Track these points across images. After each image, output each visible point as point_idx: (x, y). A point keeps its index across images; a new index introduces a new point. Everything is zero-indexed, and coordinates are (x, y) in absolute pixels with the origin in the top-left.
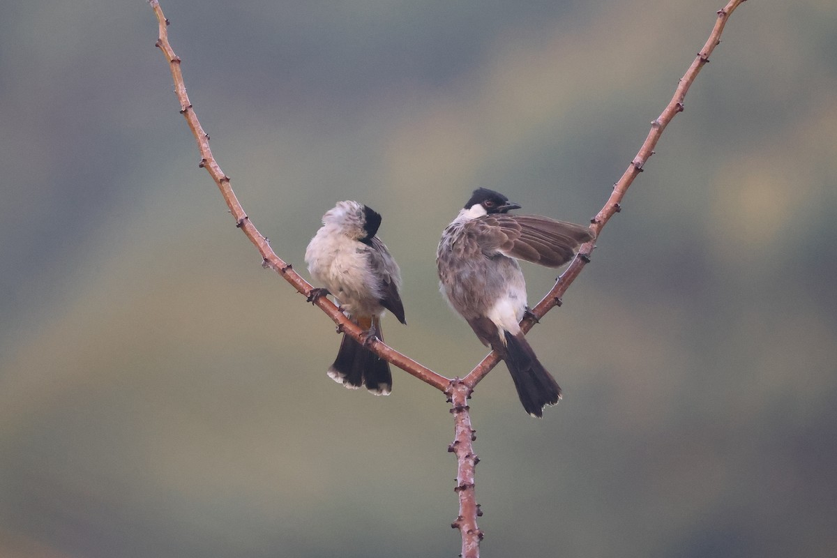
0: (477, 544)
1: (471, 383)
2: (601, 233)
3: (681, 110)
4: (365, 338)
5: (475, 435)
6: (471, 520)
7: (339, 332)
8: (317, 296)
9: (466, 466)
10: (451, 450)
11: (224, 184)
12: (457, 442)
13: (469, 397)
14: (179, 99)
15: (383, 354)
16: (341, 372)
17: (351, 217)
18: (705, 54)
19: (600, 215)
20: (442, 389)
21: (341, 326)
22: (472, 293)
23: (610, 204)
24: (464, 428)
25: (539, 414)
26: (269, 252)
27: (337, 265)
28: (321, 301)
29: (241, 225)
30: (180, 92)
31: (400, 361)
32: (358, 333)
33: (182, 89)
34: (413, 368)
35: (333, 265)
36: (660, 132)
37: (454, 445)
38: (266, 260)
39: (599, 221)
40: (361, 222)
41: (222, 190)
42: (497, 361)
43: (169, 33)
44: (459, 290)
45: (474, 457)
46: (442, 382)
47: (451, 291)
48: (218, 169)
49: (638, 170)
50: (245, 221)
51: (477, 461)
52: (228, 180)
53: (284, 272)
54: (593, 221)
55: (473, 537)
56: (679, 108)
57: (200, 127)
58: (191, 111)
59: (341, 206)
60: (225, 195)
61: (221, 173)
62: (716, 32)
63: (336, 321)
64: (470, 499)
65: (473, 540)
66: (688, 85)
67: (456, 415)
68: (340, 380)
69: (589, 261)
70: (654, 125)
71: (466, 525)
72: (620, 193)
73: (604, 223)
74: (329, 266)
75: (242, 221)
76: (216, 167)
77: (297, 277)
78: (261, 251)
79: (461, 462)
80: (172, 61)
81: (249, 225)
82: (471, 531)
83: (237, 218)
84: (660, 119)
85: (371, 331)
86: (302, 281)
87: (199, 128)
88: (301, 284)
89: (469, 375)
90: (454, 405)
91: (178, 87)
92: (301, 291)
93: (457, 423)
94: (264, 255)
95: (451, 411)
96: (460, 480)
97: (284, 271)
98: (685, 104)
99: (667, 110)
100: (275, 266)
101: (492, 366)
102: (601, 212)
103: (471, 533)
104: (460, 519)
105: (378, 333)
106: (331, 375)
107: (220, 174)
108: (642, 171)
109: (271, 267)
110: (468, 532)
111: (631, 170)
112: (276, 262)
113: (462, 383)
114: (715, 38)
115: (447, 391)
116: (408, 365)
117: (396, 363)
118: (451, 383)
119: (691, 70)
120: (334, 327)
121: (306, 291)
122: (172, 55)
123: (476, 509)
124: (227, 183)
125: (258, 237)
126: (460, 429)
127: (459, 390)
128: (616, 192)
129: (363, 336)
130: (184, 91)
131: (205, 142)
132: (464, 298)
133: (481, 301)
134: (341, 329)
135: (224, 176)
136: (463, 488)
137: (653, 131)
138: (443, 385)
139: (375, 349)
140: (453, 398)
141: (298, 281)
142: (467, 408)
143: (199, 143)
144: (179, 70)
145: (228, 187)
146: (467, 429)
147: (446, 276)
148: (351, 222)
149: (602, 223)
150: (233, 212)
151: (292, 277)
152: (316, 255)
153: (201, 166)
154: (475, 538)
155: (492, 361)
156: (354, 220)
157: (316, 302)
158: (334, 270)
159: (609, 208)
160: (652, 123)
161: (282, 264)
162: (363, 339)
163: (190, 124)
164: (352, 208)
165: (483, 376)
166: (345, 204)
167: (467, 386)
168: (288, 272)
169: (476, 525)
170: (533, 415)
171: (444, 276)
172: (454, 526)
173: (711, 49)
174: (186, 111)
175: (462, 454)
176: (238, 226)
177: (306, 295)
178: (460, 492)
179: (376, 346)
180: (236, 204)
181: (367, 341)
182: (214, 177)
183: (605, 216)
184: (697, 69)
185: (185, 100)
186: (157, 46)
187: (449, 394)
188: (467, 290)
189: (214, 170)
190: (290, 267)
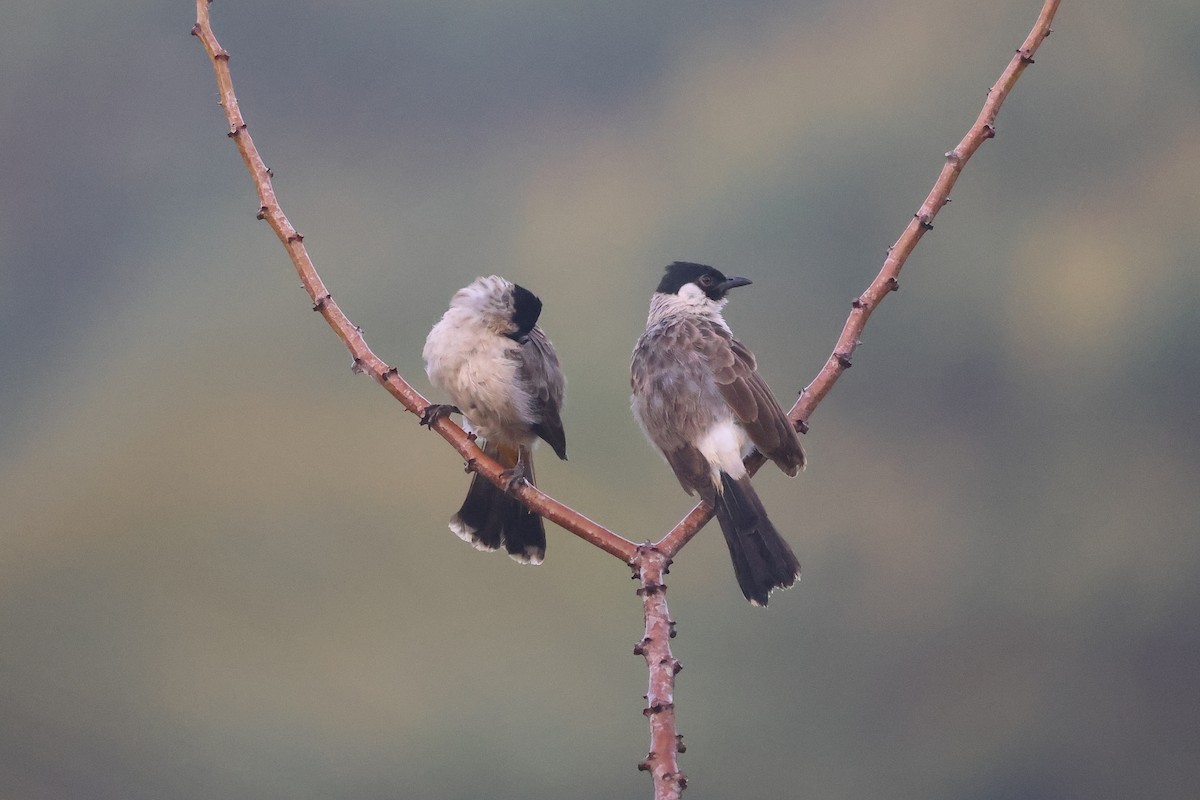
0: (677, 796)
1: (669, 549)
2: (869, 322)
3: (991, 135)
4: (509, 481)
5: (675, 629)
6: (667, 758)
7: (469, 470)
8: (435, 416)
9: (661, 677)
10: (638, 651)
11: (295, 245)
12: (647, 640)
13: (667, 572)
14: (226, 114)
15: (536, 505)
16: (469, 525)
17: (493, 301)
18: (1028, 51)
19: (867, 295)
20: (626, 559)
21: (471, 462)
22: (677, 408)
23: (882, 278)
24: (659, 619)
25: (763, 600)
26: (363, 349)
27: (471, 371)
28: (442, 424)
29: (320, 307)
30: (228, 104)
31: (562, 515)
32: (497, 473)
33: (231, 101)
34: (581, 526)
35: (463, 370)
36: (958, 169)
37: (644, 644)
38: (357, 360)
39: (865, 305)
40: (508, 311)
41: (292, 254)
42: (709, 517)
43: (212, 16)
44: (658, 402)
45: (674, 662)
46: (625, 548)
47: (646, 406)
48: (286, 222)
49: (925, 226)
50: (326, 301)
51: (677, 669)
52: (300, 239)
53: (386, 379)
54: (856, 305)
55: (672, 785)
56: (988, 133)
57: (259, 158)
58: (244, 133)
59: (483, 284)
60: (296, 263)
61: (291, 227)
62: (1045, 17)
63: (464, 454)
64: (667, 726)
65: (672, 789)
66: (1002, 96)
67: (645, 598)
68: (467, 537)
69: (850, 365)
70: (950, 158)
71: (661, 766)
72: (898, 262)
73: (874, 307)
74: (457, 370)
75: (321, 302)
76: (281, 219)
77: (405, 386)
78: (351, 348)
79: (654, 669)
80: (217, 57)
81: (332, 307)
82: (668, 775)
83: (313, 297)
84: (959, 150)
85: (518, 469)
86: (412, 393)
87: (257, 159)
88: (411, 398)
89: (665, 538)
90: (643, 583)
91: (225, 97)
92: (411, 408)
93: (648, 610)
94: (354, 354)
95: (639, 592)
96: (651, 697)
97: (384, 377)
98: (998, 127)
99: (970, 136)
100: (371, 370)
101: (701, 525)
102: (868, 291)
103: (668, 778)
104: (651, 756)
105: (528, 474)
106: (455, 528)
107: (289, 229)
108: (931, 228)
109: (366, 372)
110: (664, 777)
111: (913, 226)
112: (373, 363)
113: (655, 550)
114: (1044, 26)
115: (632, 562)
116: (573, 523)
117: (554, 519)
118: (638, 549)
119: (1006, 75)
120: (462, 463)
121: (419, 408)
122: (215, 47)
123: (676, 742)
124: (299, 243)
125: (345, 324)
126: (652, 620)
127: (651, 561)
128: (891, 260)
129: (506, 478)
130: (234, 103)
131: (265, 180)
132: (664, 415)
133: (688, 419)
134: (471, 465)
135: (294, 232)
136: (657, 709)
137: (948, 168)
138: (626, 552)
139: (524, 497)
140: (642, 574)
141: (407, 393)
142: (663, 587)
143: (257, 183)
144: (227, 70)
145: (300, 249)
146: (663, 621)
147: (641, 381)
148: (493, 310)
149: (869, 307)
150: (308, 288)
151: (398, 388)
152: (439, 351)
153: (260, 217)
154: (675, 786)
155: (701, 516)
156: (498, 307)
157: (433, 425)
158: (464, 378)
159: (881, 285)
160: (947, 154)
161: (382, 367)
162: (506, 482)
163: (244, 154)
164: (498, 289)
165: (687, 538)
166: (487, 281)
167: (662, 553)
168: (392, 380)
169: (675, 765)
170: (754, 603)
171: (637, 381)
172: (643, 767)
173: (1037, 43)
174: (237, 133)
175: (655, 657)
176: (315, 309)
177: (419, 414)
178: (653, 717)
179: (526, 492)
180: (314, 276)
181: (511, 484)
182: (279, 234)
183: (874, 297)
184: (1016, 75)
185: (236, 117)
186: (193, 33)
187: (635, 567)
188: (670, 403)
189: (279, 223)
190: (394, 371)
